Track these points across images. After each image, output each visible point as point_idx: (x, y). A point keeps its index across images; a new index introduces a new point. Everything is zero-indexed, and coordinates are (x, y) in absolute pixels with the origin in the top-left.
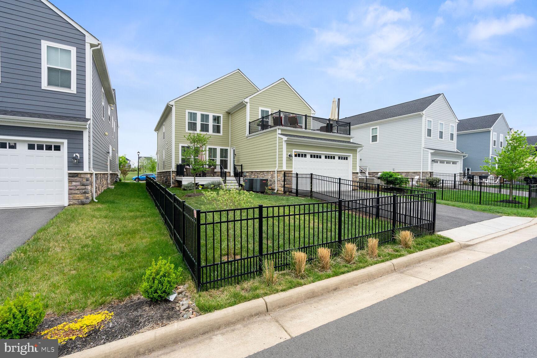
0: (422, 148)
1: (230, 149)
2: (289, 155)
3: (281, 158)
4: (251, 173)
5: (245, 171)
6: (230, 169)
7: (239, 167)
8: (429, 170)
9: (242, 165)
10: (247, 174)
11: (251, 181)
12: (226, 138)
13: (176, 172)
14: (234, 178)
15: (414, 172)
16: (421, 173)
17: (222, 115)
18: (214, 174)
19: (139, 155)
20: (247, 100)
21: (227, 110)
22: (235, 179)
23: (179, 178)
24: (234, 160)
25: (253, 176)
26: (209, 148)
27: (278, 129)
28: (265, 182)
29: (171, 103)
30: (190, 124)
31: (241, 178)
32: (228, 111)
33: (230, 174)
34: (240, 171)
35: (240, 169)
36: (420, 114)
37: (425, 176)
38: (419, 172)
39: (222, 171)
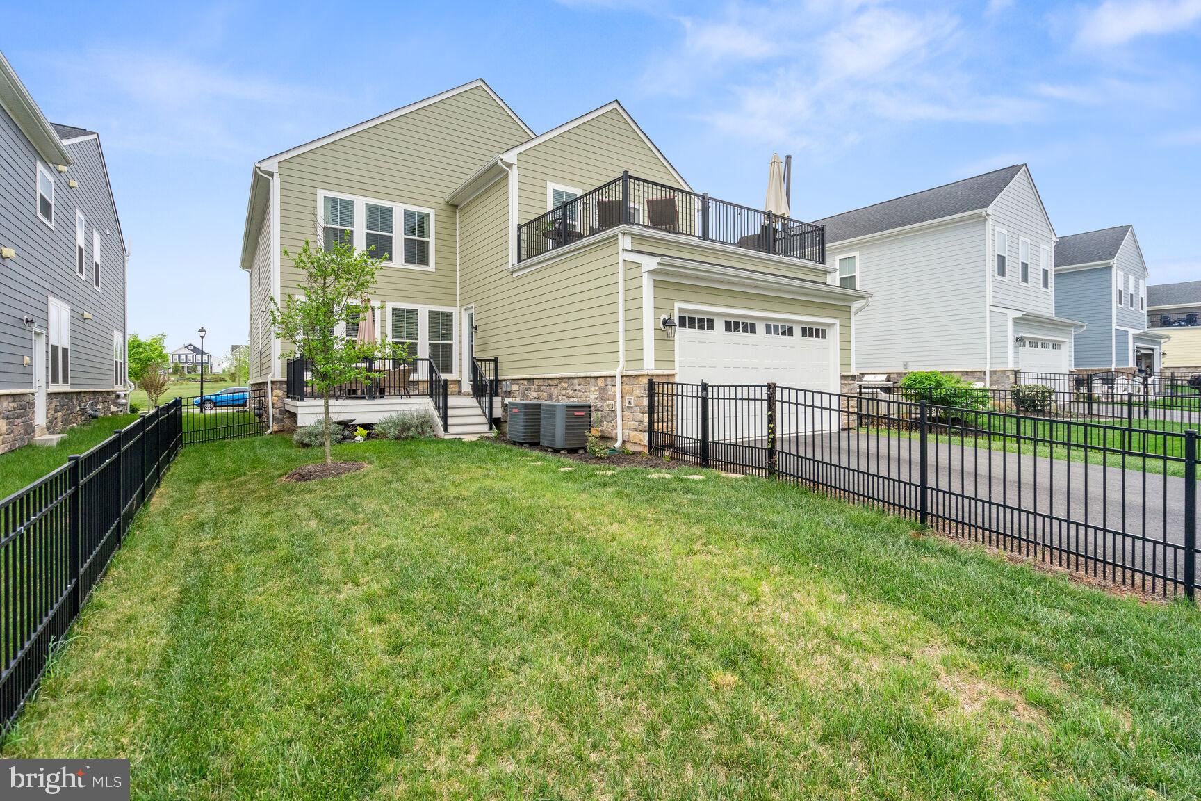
0: (988, 306)
1: (460, 312)
2: (665, 322)
3: (634, 329)
4: (526, 382)
5: (506, 378)
6: (460, 371)
7: (487, 365)
8: (1011, 366)
9: (496, 361)
10: (515, 387)
11: (534, 412)
12: (448, 279)
13: (285, 386)
14: (473, 401)
15: (967, 372)
16: (988, 374)
17: (434, 210)
18: (407, 388)
19: (202, 337)
20: (511, 157)
21: (447, 197)
22: (476, 404)
23: (291, 404)
24: (472, 346)
25: (535, 394)
26: (395, 311)
27: (624, 234)
28: (583, 413)
29: (264, 166)
30: (331, 236)
31: (494, 399)
32: (453, 197)
33: (460, 387)
34: (492, 378)
35: (492, 372)
36: (980, 216)
37: (997, 382)
38: (981, 372)
39: (435, 378)
